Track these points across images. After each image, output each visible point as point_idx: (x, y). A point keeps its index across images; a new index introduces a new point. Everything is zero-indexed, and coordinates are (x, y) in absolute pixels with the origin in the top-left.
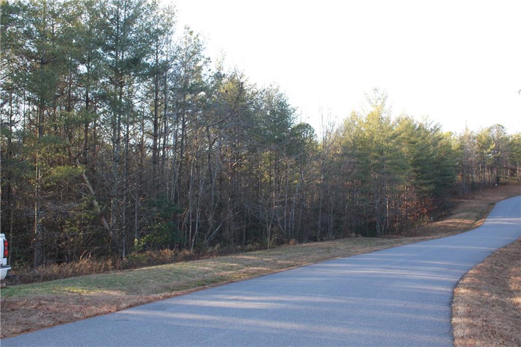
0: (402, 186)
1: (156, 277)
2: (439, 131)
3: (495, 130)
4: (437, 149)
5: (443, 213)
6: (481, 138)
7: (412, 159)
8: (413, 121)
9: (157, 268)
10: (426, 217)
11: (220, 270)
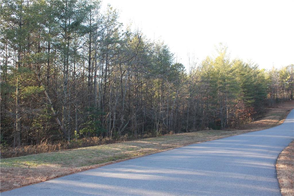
0: (236, 100)
1: (84, 155)
2: (257, 68)
3: (290, 68)
4: (256, 79)
5: (260, 116)
6: (282, 72)
7: (242, 84)
8: (242, 62)
9: (86, 149)
10: (250, 118)
11: (125, 150)
